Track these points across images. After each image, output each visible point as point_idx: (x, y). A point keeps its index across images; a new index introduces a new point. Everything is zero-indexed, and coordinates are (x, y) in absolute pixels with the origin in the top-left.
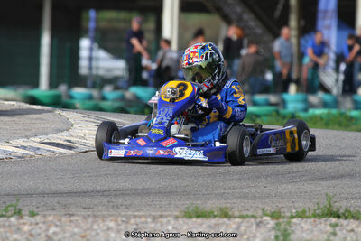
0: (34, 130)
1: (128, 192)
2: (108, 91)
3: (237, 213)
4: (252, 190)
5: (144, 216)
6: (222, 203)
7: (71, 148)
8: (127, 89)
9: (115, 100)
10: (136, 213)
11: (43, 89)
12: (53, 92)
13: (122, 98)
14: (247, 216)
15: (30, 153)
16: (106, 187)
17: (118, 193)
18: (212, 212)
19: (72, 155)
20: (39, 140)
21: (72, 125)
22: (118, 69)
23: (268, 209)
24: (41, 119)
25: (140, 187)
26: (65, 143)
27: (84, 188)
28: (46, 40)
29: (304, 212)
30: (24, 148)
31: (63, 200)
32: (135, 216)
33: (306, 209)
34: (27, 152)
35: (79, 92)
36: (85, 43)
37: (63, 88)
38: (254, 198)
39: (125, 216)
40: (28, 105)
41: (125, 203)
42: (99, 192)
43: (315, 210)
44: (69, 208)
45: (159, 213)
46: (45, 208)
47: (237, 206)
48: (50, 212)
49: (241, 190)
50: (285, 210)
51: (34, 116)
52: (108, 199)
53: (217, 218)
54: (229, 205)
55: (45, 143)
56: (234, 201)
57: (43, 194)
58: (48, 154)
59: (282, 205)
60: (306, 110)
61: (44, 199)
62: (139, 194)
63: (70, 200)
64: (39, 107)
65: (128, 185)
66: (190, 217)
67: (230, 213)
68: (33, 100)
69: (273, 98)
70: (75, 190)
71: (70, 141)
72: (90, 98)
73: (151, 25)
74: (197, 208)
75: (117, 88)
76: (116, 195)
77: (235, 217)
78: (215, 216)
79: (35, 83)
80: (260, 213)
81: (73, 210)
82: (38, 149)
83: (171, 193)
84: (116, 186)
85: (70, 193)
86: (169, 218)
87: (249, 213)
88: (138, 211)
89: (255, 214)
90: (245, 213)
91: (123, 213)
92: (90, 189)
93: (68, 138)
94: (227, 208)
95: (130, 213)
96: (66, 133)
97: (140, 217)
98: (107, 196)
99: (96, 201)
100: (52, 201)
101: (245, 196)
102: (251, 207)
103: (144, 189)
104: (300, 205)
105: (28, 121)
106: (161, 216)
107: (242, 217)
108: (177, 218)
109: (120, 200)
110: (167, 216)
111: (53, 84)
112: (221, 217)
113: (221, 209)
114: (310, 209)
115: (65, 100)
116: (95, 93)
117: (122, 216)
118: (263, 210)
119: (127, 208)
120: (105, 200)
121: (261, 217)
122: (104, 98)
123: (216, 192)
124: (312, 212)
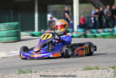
1: (65, 63)
3: (101, 68)
4: (105, 60)
5: (71, 70)
6: (96, 65)
10: (69, 70)
11: (36, 31)
12: (39, 32)
14: (104, 68)
16: (58, 62)
18: (93, 68)
23: (111, 66)
24: (36, 41)
25: (69, 61)
27: (51, 62)
28: (36, 16)
31: (45, 67)
32: (68, 71)
36: (49, 16)
37: (43, 31)
38: (106, 62)
39: (65, 71)
40: (32, 37)
42: (56, 63)
44: (47, 69)
45: (76, 69)
46: (39, 70)
47: (101, 66)
48: (41, 71)
49: (102, 60)
51: (34, 40)
52: (59, 66)
53: (95, 70)
54: (98, 65)
56: (100, 64)
57: (38, 65)
59: (115, 64)
61: (39, 67)
62: (69, 64)
63: (47, 67)
64: (35, 37)
65: (65, 61)
66: (86, 70)
67: (99, 68)
68: (33, 35)
69: (110, 30)
70: (48, 63)
73: (70, 9)
74: (88, 67)
76: (61, 64)
77: (100, 69)
78: (94, 69)
79: (34, 30)
80: (108, 67)
81: (48, 70)
83: (79, 62)
84: (61, 61)
86: (79, 71)
87: (105, 67)
88: (69, 69)
89: (107, 68)
90: (103, 68)
91: (64, 70)
92: (53, 63)
95: (66, 70)
97: (70, 71)
98: (59, 65)
99: (55, 66)
100: (41, 67)
101: (103, 62)
102: (105, 65)
103: (71, 62)
105: (32, 42)
106: (76, 70)
107: (103, 69)
108: (81, 70)
109: (63, 66)
110: (78, 70)
111: (39, 29)
112: (96, 69)
113: (96, 67)
117: (64, 71)
119: (65, 68)
120: (58, 66)
121: (109, 69)
123: (94, 61)
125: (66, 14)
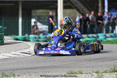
0: (18, 49)
1: (49, 67)
2: (41, 36)
3: (84, 72)
4: (89, 65)
6: (80, 69)
7: (30, 54)
8: (47, 35)
9: (43, 38)
11: (20, 36)
12: (23, 37)
13: (46, 38)
14: (88, 73)
15: (17, 56)
16: (42, 66)
17: (46, 68)
18: (76, 72)
19: (30, 56)
20: (19, 52)
21: (30, 47)
22: (44, 28)
23: (95, 70)
24: (20, 45)
25: (53, 65)
26: (28, 52)
27: (35, 66)
28: (20, 20)
29: (106, 71)
30: (15, 54)
31: (28, 71)
33: (107, 70)
34: (16, 56)
35: (32, 36)
36: (33, 20)
37: (26, 35)
38: (90, 67)
40: (15, 41)
41: (48, 71)
42: (39, 68)
43: (110, 70)
46: (22, 73)
47: (85, 70)
48: (24, 75)
49: (85, 65)
50: (100, 71)
51: (18, 44)
52: (43, 70)
54: (82, 70)
55: (21, 53)
56: (83, 68)
57: (21, 69)
58: (23, 56)
59: (99, 69)
60: (105, 39)
61: (22, 71)
62: (52, 68)
63: (30, 71)
64: (19, 41)
65: (49, 65)
68: (17, 39)
69: (95, 35)
70: (32, 67)
71: (29, 52)
72: (36, 38)
73: (54, 14)
74: (72, 71)
75: (44, 34)
76: (45, 68)
77: (84, 74)
79: (18, 34)
81: (31, 74)
82: (19, 55)
83: (63, 67)
84: (45, 66)
85: (30, 68)
89: (90, 72)
92: (37, 67)
93: (29, 51)
94: (81, 71)
96: (28, 49)
98: (42, 69)
99: (39, 70)
100: (25, 71)
101: (87, 67)
102: (89, 70)
103: (54, 66)
104: (105, 69)
105: (16, 46)
107: (86, 73)
109: (46, 70)
111: (23, 34)
112: (79, 74)
113: (79, 71)
114: (108, 70)
115: (27, 39)
116: (37, 36)
118: (93, 71)
120: (42, 70)
121: (93, 73)
122: (40, 38)
123: (77, 66)
124: (109, 71)
125: (50, 19)
